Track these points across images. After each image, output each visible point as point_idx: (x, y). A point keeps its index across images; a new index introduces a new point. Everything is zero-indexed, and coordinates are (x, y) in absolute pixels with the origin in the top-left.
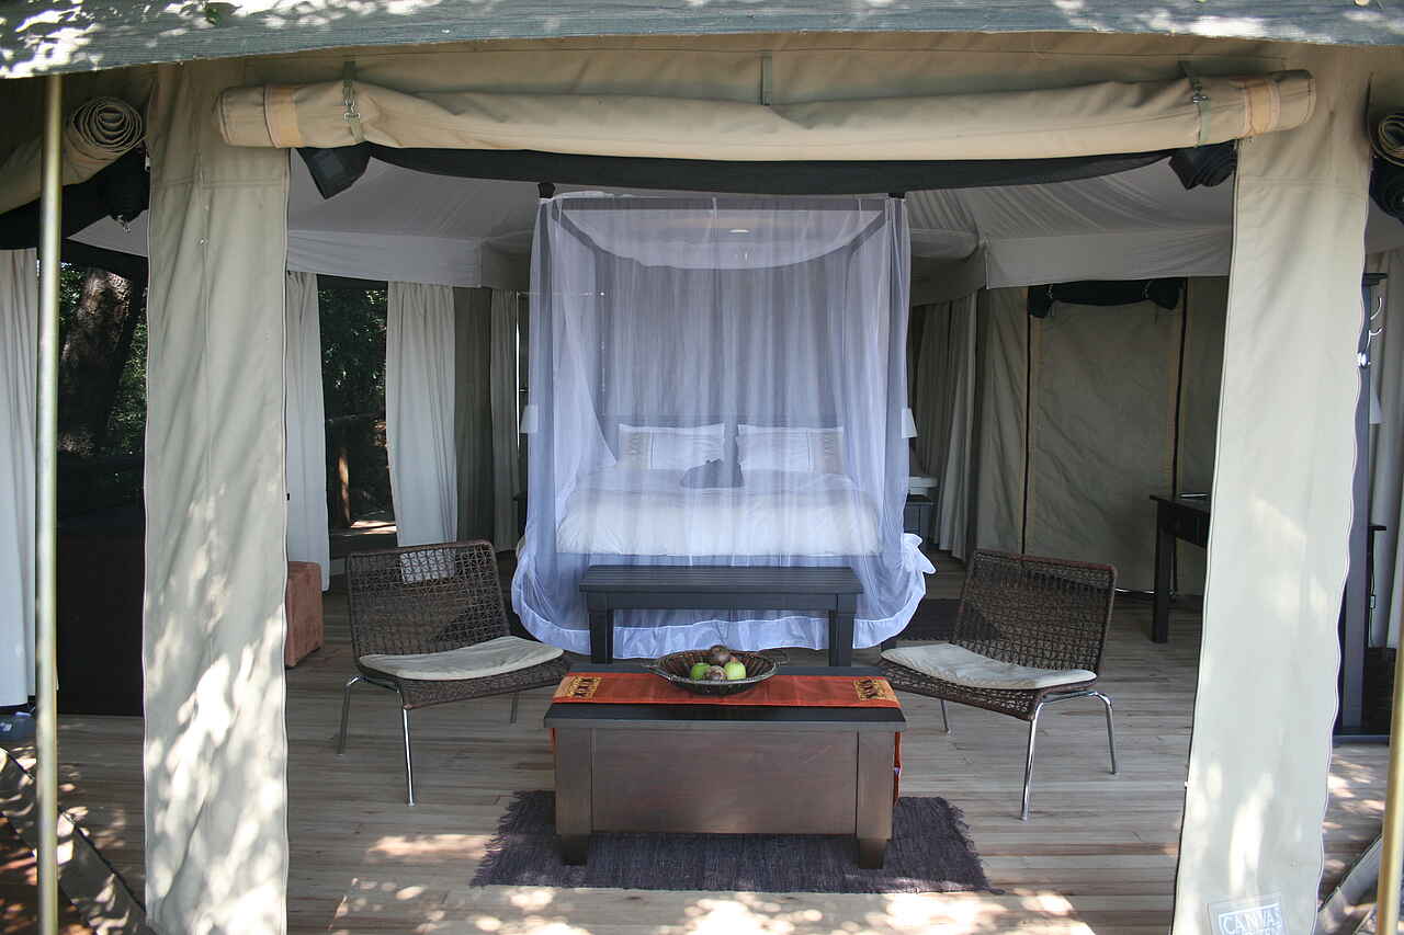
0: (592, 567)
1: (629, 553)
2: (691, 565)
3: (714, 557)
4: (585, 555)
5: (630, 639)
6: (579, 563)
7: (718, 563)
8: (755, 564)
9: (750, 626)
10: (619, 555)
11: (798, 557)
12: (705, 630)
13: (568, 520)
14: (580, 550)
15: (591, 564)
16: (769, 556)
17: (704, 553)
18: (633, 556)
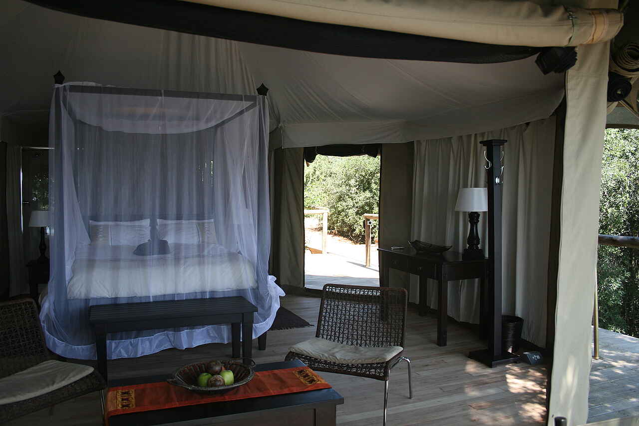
0: (91, 307)
1: (113, 297)
2: (152, 301)
3: (164, 295)
4: (86, 299)
5: (116, 347)
6: (83, 304)
7: (167, 299)
8: (189, 298)
9: (187, 333)
10: (108, 298)
11: (212, 292)
12: (161, 338)
13: (75, 279)
14: (83, 296)
15: (90, 305)
16: (196, 293)
17: (159, 293)
18: (116, 298)
